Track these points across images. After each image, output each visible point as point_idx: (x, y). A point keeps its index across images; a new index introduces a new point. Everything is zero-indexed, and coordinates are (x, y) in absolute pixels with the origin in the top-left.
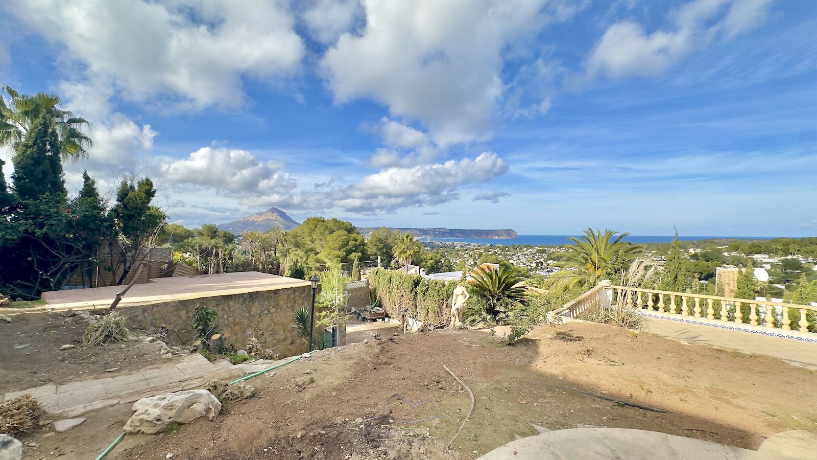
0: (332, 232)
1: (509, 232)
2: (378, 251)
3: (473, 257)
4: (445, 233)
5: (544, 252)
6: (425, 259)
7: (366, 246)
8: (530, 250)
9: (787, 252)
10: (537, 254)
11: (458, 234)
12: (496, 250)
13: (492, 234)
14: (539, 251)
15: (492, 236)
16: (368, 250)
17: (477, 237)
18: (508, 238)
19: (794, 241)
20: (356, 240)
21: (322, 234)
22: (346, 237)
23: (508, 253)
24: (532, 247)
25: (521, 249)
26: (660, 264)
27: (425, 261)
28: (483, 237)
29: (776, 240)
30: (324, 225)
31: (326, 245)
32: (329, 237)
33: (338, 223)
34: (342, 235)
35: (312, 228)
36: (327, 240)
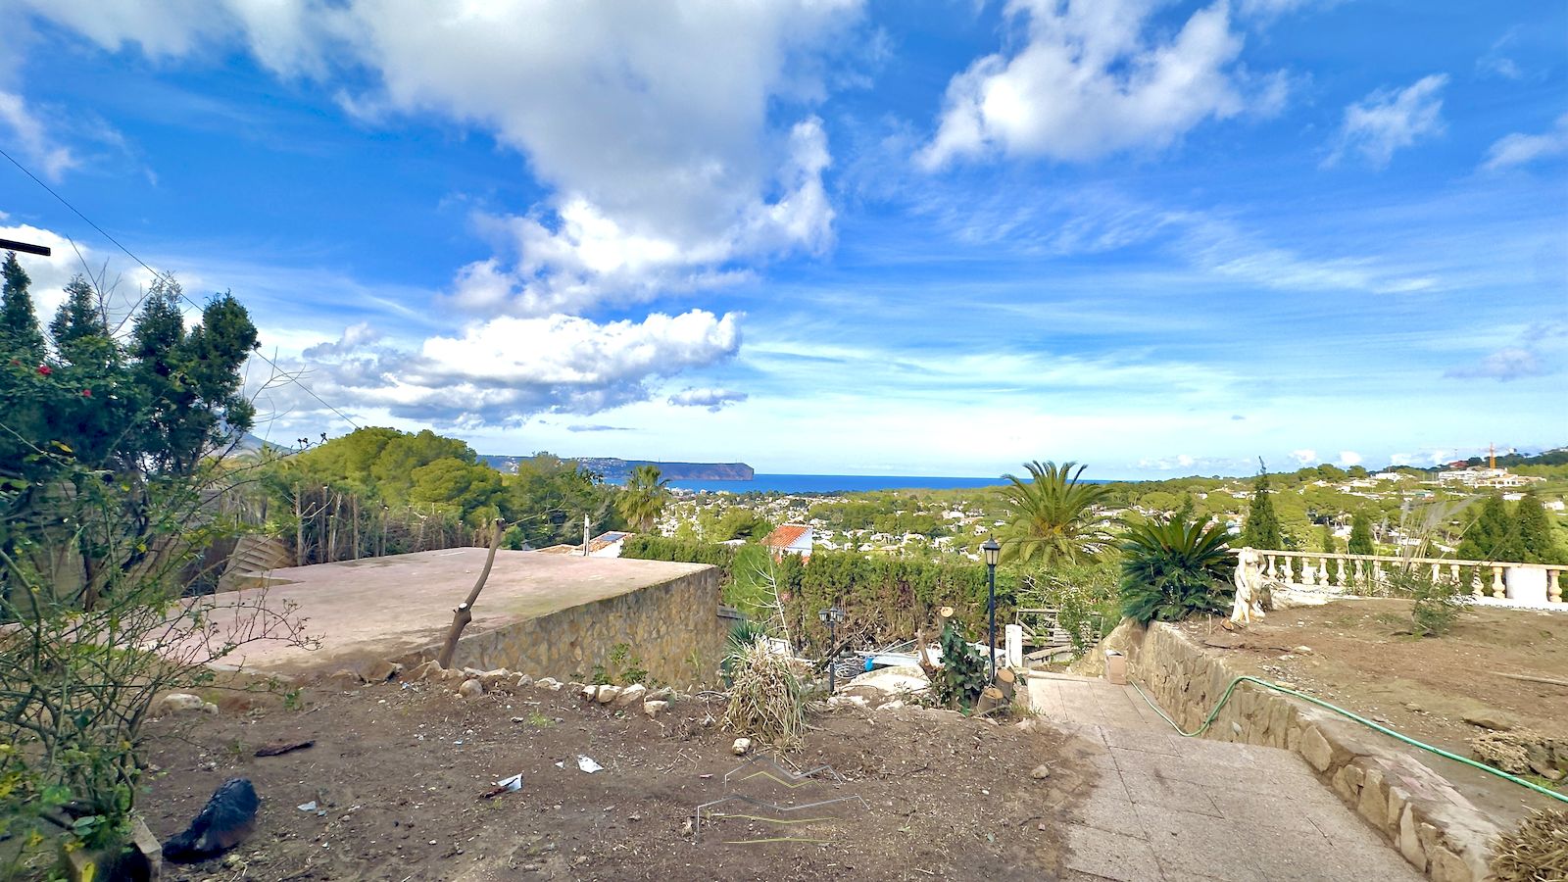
0: (423, 462)
1: (738, 468)
3: (676, 515)
4: (619, 468)
5: (802, 504)
8: (778, 501)
10: (791, 508)
12: (720, 502)
13: (709, 472)
14: (794, 503)
15: (709, 475)
17: (681, 478)
18: (738, 478)
20: (483, 480)
21: (399, 465)
22: (464, 472)
23: (741, 506)
24: (782, 496)
25: (763, 499)
28: (693, 476)
30: (401, 446)
31: (412, 490)
32: (418, 473)
33: (437, 442)
34: (451, 470)
35: (371, 452)
36: (415, 479)
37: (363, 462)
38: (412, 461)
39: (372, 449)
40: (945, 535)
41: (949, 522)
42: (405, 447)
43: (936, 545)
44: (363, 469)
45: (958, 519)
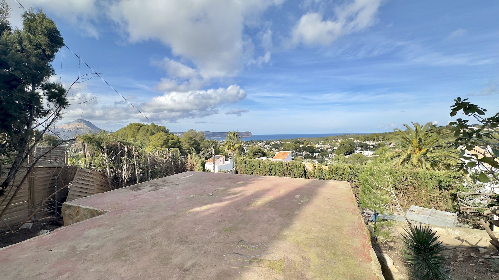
0: (153, 134)
1: (248, 133)
2: (190, 146)
4: (210, 134)
5: (269, 144)
6: (221, 151)
7: (181, 143)
8: (261, 143)
9: (378, 140)
10: (265, 145)
11: (218, 135)
12: (242, 144)
14: (266, 144)
16: (184, 146)
18: (247, 136)
19: (381, 134)
20: (173, 139)
21: (145, 135)
22: (166, 137)
23: (249, 145)
24: (262, 141)
25: (256, 143)
26: (328, 148)
27: (222, 152)
29: (374, 134)
30: (145, 129)
31: (150, 144)
32: (151, 138)
33: (156, 127)
34: (162, 136)
35: (135, 131)
36: (150, 139)
37: (133, 135)
38: (149, 134)
39: (136, 130)
40: (317, 153)
41: (318, 148)
42: (146, 129)
43: (315, 155)
44: (133, 137)
45: (321, 147)
